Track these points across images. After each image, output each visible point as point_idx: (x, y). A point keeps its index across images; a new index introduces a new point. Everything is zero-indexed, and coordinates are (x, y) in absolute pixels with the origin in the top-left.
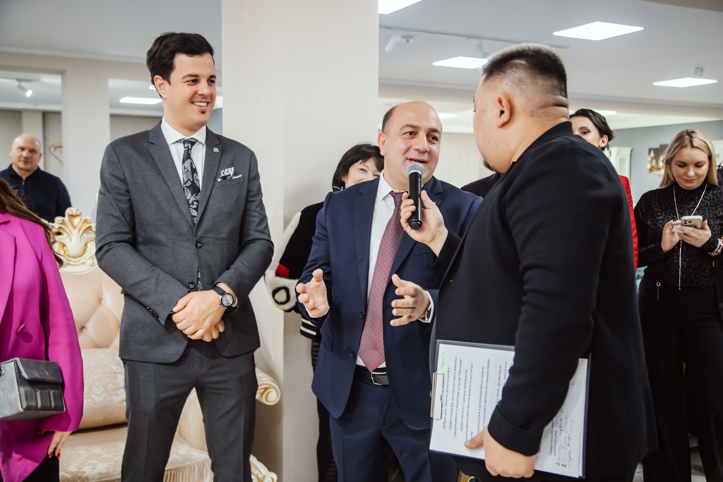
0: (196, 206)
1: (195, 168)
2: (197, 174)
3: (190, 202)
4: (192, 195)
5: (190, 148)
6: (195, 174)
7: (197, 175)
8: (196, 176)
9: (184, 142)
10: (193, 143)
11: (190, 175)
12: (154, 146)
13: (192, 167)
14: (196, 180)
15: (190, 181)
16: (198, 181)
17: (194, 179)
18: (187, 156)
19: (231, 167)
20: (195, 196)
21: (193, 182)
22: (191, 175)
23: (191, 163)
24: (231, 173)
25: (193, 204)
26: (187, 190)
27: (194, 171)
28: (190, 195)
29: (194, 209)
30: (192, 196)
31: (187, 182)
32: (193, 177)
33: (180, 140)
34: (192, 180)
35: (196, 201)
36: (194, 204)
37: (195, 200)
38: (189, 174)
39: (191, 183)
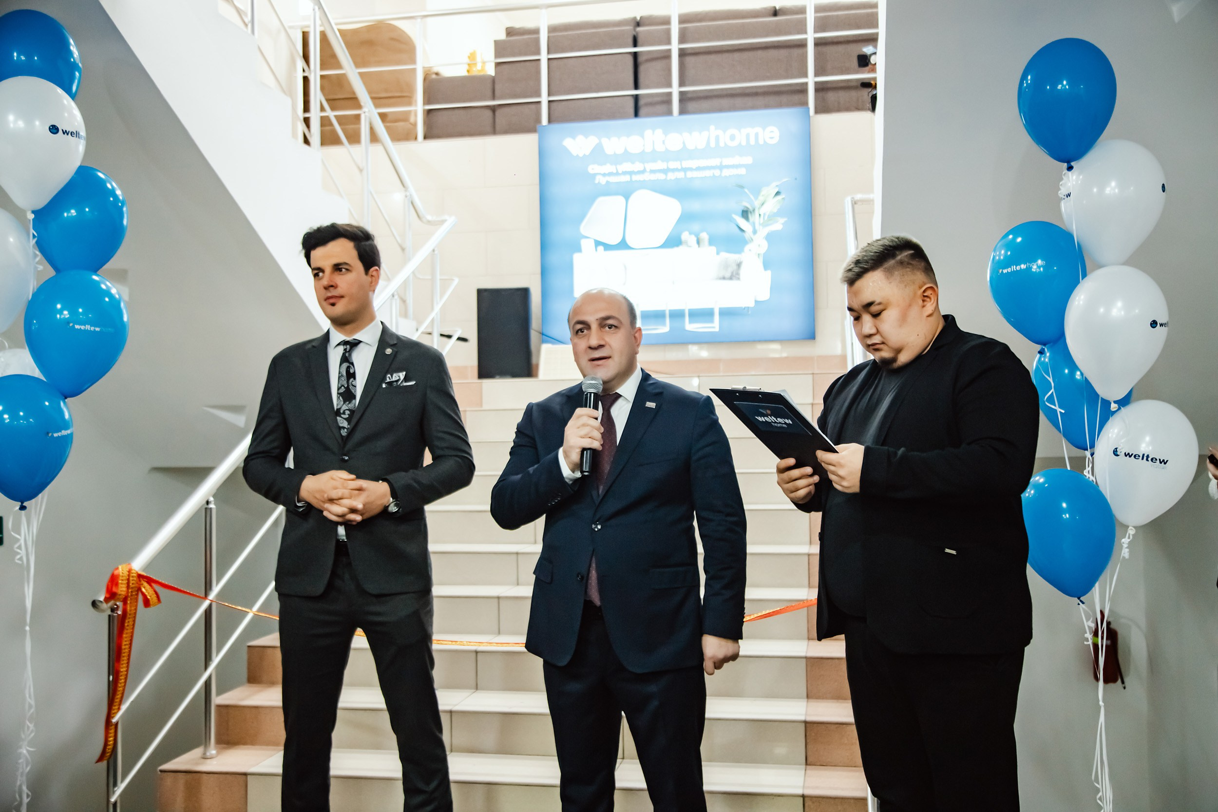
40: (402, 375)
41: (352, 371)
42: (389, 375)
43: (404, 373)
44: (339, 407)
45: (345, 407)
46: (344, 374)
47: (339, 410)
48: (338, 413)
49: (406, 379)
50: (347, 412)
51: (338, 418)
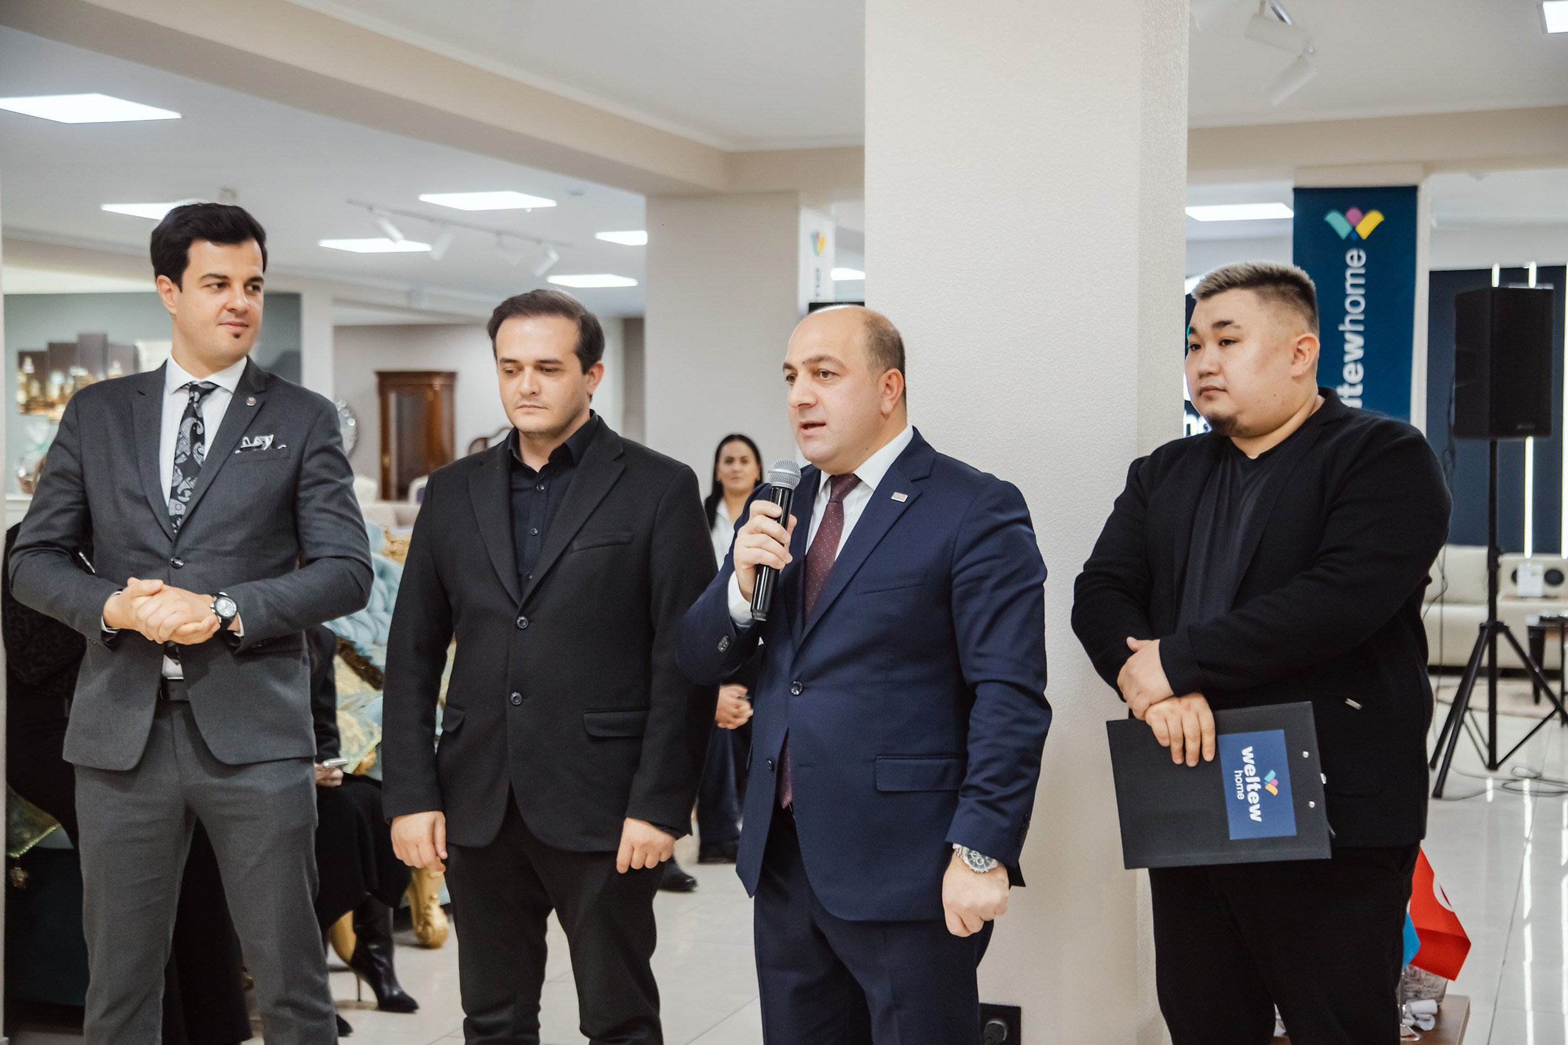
0: (188, 499)
1: (203, 434)
2: (202, 442)
3: (179, 492)
4: (184, 478)
5: (196, 400)
6: (199, 444)
7: (201, 446)
8: (199, 447)
9: (193, 387)
10: (206, 391)
11: (187, 444)
12: (143, 397)
13: (193, 432)
14: (199, 453)
15: (185, 454)
16: (203, 455)
17: (194, 452)
18: (192, 412)
19: (268, 434)
20: (190, 481)
21: (191, 458)
22: (189, 445)
23: (195, 425)
24: (268, 441)
25: (183, 494)
26: (176, 471)
27: (197, 438)
28: (182, 478)
29: (184, 503)
30: (184, 482)
31: (180, 456)
32: (192, 448)
33: (187, 384)
34: (188, 453)
35: (190, 490)
36: (186, 495)
37: (189, 487)
38: (185, 443)
39: (185, 459)
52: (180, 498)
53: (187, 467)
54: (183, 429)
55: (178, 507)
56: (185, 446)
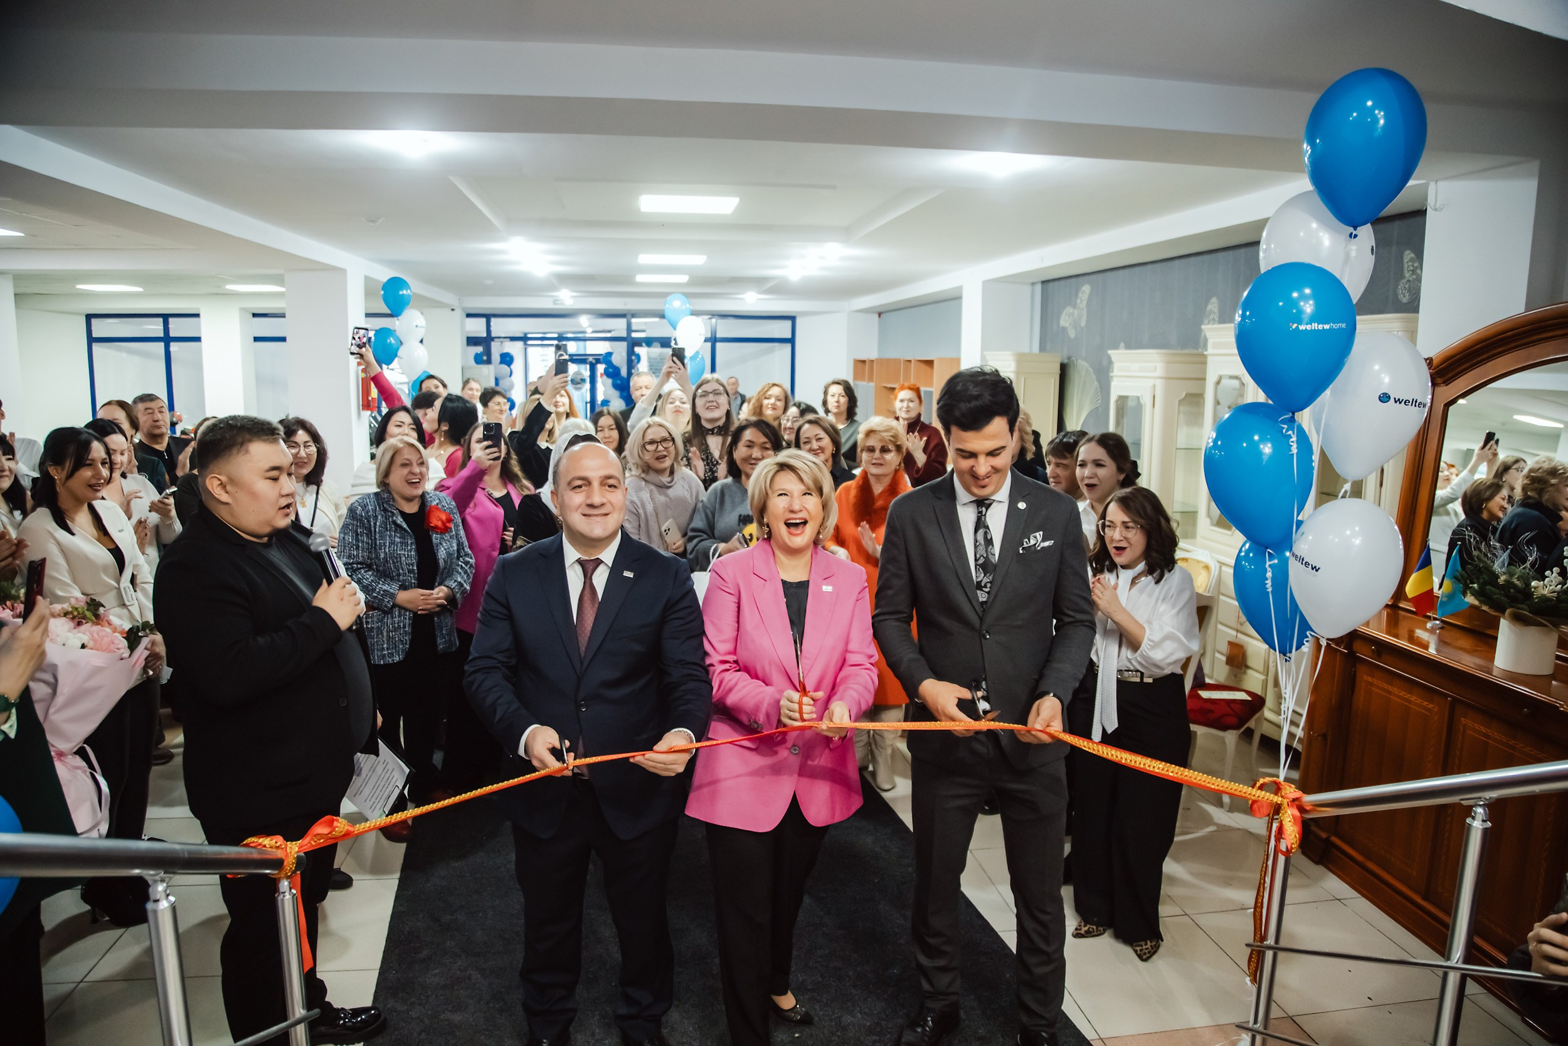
0: (990, 589)
1: (991, 538)
2: (993, 546)
3: (983, 585)
5: (981, 512)
6: (991, 547)
8: (991, 549)
9: (977, 502)
13: (985, 538)
14: (992, 554)
15: (983, 556)
16: (994, 555)
17: (989, 553)
18: (980, 524)
19: (1038, 533)
20: (989, 576)
21: (987, 559)
22: (985, 548)
23: (986, 533)
24: (1040, 539)
25: (985, 586)
26: (979, 568)
27: (989, 542)
28: (983, 575)
29: (987, 593)
30: (986, 577)
31: (980, 558)
32: (987, 551)
33: (973, 499)
34: (985, 556)
35: (990, 582)
37: (989, 580)
38: (982, 548)
39: (984, 560)
40: (1039, 535)
41: (989, 538)
42: (1026, 540)
43: (1041, 533)
44: (979, 580)
45: (986, 580)
46: (982, 542)
47: (979, 583)
48: (979, 586)
49: (1043, 540)
50: (989, 585)
51: (978, 592)
52: (984, 589)
53: (986, 566)
54: (978, 538)
55: (983, 596)
56: (982, 550)
